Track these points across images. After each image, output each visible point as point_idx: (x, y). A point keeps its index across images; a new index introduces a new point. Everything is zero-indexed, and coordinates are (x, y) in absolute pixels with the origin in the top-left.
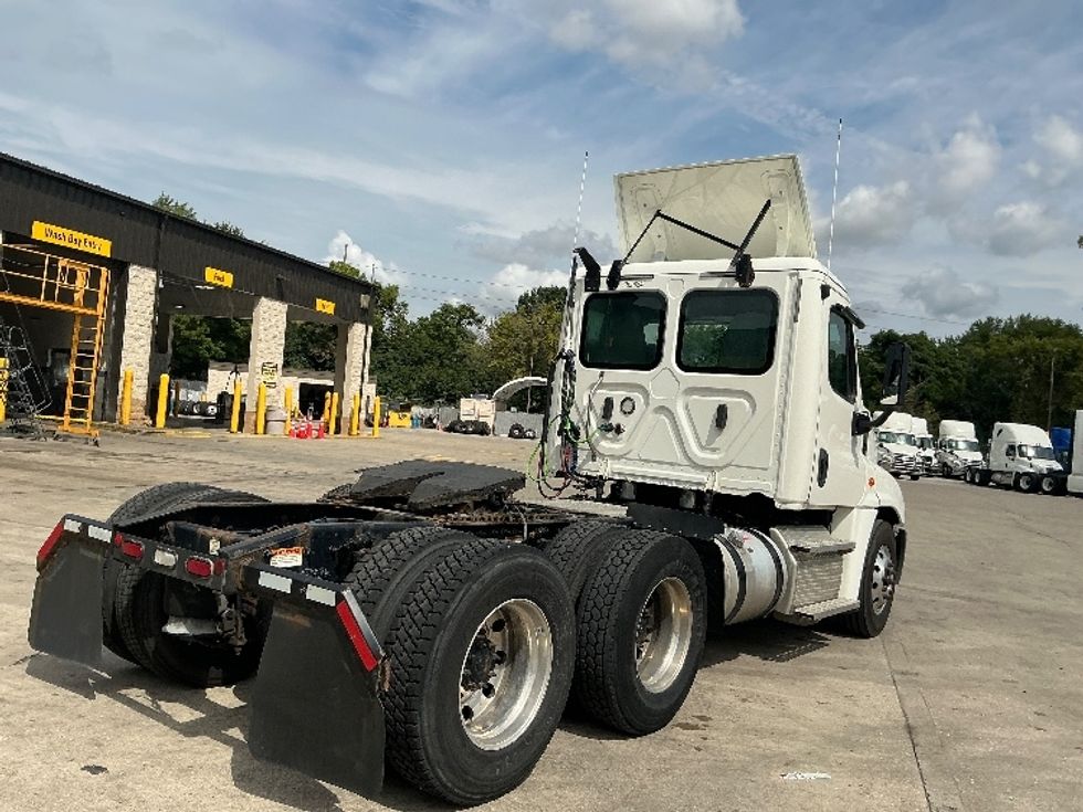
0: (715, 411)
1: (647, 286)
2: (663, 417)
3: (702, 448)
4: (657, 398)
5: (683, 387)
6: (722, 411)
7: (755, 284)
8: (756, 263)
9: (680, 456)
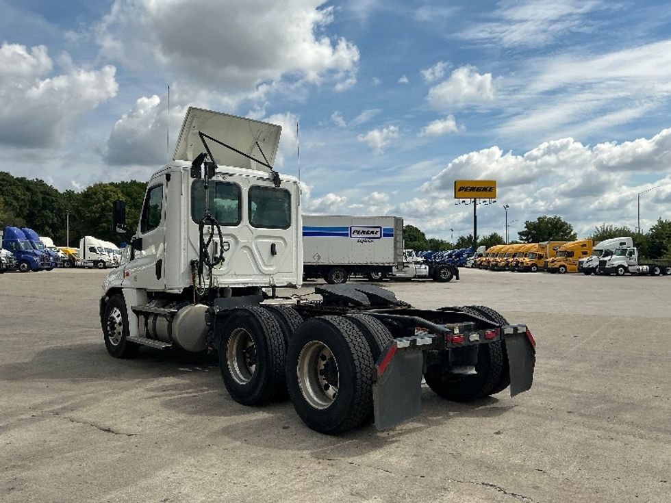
0: (270, 247)
1: (229, 179)
2: (245, 251)
3: (265, 265)
4: (242, 241)
5: (255, 235)
6: (273, 246)
7: (281, 186)
8: (281, 177)
9: (256, 272)
